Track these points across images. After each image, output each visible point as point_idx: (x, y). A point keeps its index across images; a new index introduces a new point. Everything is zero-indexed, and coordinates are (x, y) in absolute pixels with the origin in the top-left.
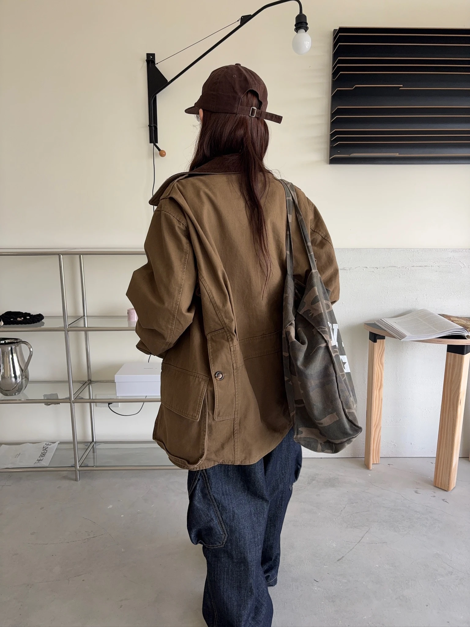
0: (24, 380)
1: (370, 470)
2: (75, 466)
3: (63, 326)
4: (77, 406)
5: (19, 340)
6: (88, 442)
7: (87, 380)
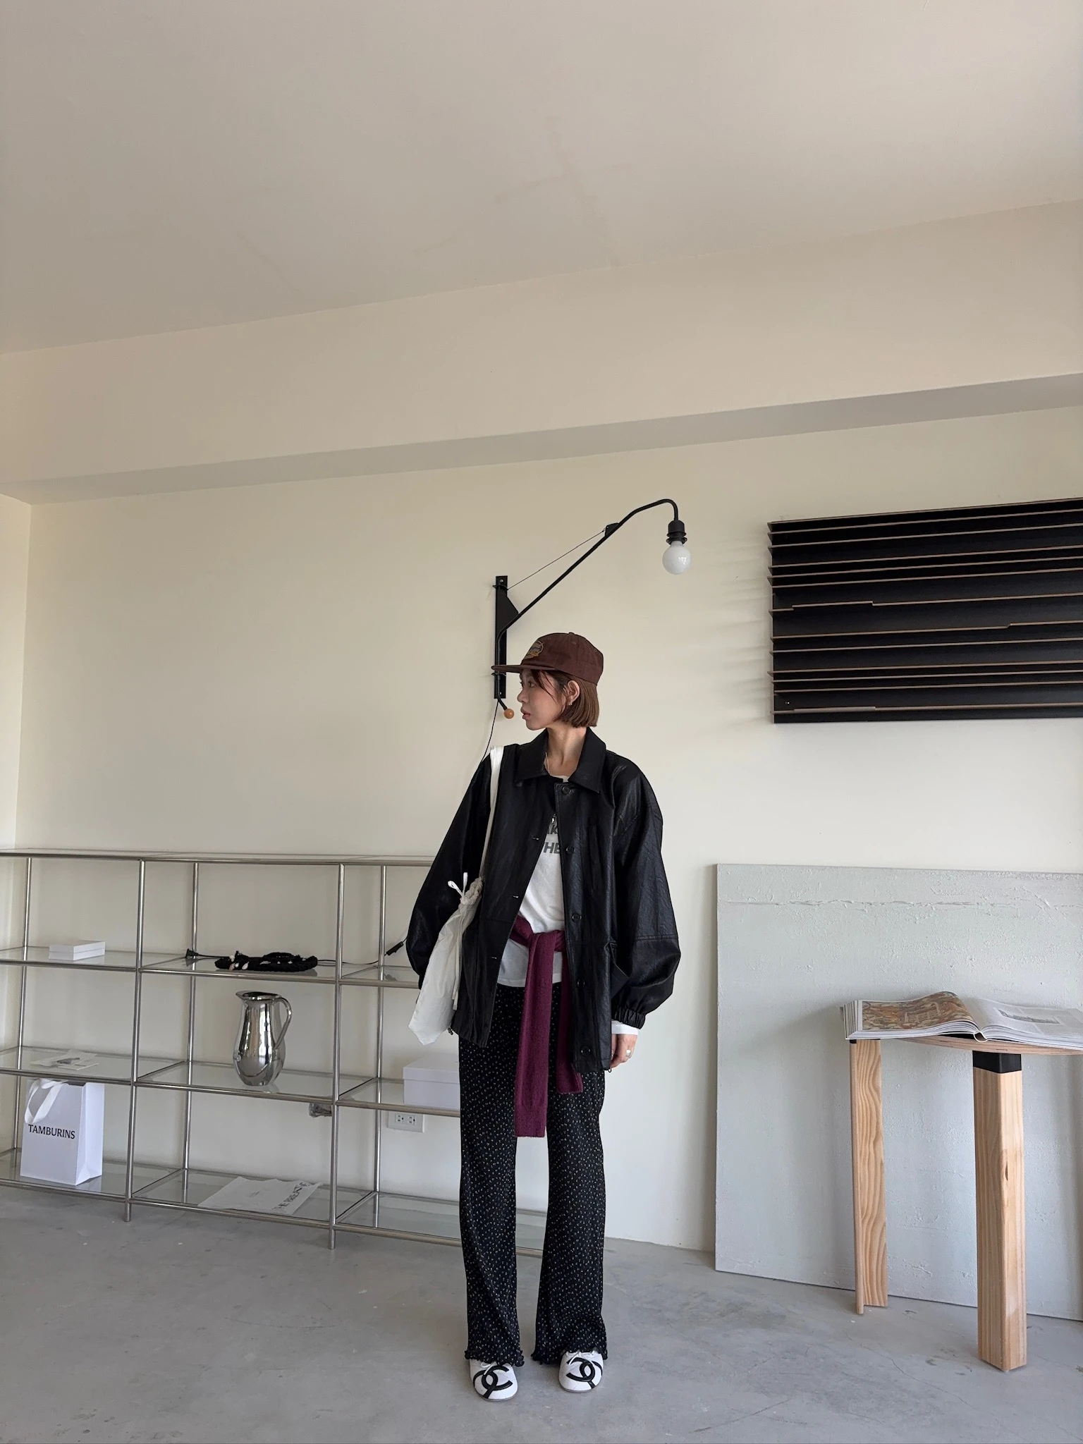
0: (275, 1062)
1: (858, 1314)
2: (330, 1221)
3: (334, 976)
4: (343, 1113)
5: (277, 997)
6: (366, 1191)
7: (374, 1076)
